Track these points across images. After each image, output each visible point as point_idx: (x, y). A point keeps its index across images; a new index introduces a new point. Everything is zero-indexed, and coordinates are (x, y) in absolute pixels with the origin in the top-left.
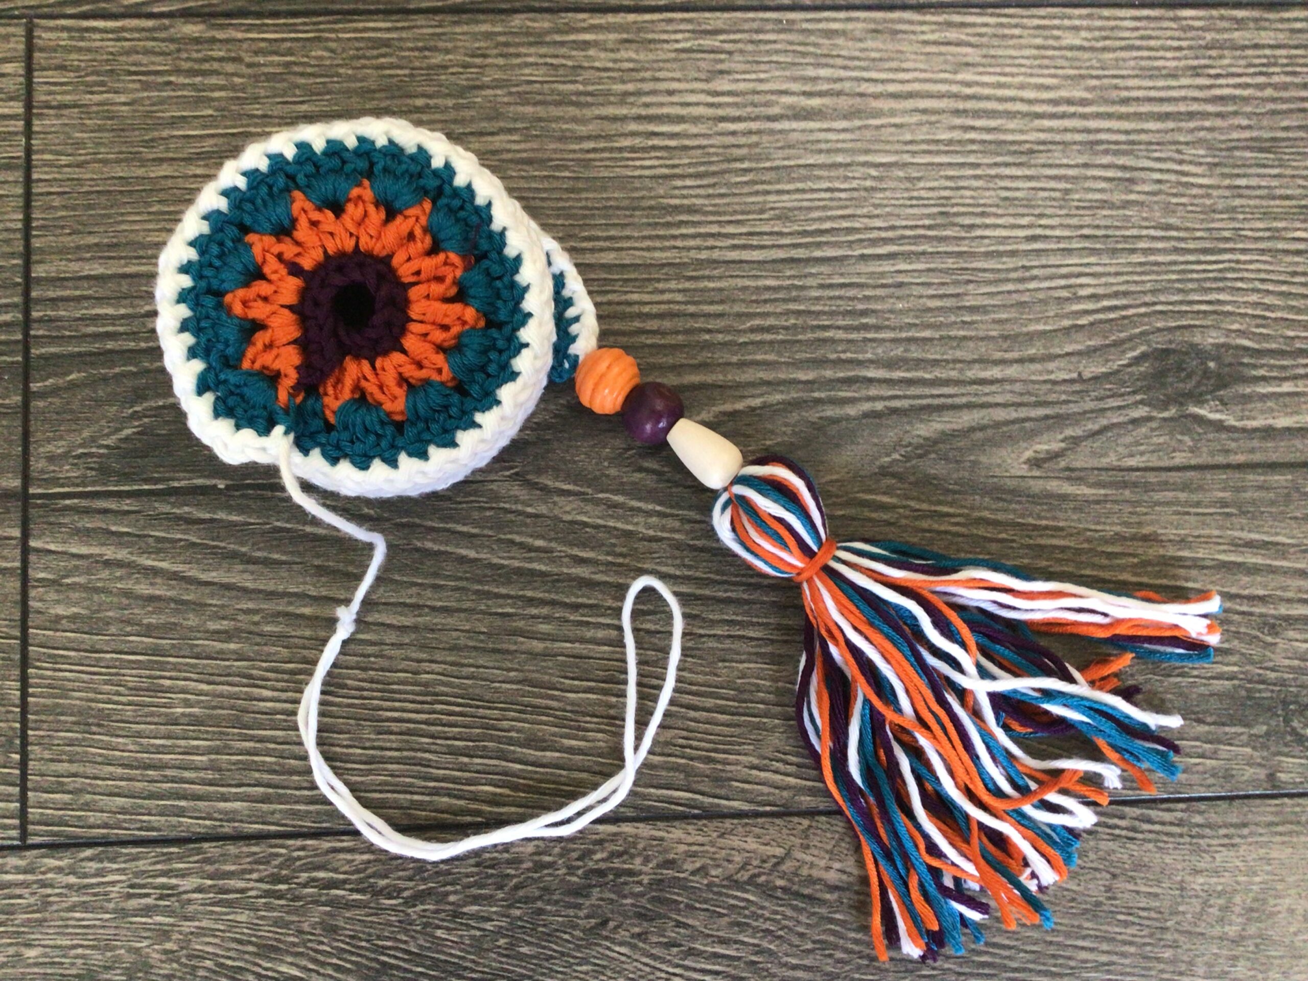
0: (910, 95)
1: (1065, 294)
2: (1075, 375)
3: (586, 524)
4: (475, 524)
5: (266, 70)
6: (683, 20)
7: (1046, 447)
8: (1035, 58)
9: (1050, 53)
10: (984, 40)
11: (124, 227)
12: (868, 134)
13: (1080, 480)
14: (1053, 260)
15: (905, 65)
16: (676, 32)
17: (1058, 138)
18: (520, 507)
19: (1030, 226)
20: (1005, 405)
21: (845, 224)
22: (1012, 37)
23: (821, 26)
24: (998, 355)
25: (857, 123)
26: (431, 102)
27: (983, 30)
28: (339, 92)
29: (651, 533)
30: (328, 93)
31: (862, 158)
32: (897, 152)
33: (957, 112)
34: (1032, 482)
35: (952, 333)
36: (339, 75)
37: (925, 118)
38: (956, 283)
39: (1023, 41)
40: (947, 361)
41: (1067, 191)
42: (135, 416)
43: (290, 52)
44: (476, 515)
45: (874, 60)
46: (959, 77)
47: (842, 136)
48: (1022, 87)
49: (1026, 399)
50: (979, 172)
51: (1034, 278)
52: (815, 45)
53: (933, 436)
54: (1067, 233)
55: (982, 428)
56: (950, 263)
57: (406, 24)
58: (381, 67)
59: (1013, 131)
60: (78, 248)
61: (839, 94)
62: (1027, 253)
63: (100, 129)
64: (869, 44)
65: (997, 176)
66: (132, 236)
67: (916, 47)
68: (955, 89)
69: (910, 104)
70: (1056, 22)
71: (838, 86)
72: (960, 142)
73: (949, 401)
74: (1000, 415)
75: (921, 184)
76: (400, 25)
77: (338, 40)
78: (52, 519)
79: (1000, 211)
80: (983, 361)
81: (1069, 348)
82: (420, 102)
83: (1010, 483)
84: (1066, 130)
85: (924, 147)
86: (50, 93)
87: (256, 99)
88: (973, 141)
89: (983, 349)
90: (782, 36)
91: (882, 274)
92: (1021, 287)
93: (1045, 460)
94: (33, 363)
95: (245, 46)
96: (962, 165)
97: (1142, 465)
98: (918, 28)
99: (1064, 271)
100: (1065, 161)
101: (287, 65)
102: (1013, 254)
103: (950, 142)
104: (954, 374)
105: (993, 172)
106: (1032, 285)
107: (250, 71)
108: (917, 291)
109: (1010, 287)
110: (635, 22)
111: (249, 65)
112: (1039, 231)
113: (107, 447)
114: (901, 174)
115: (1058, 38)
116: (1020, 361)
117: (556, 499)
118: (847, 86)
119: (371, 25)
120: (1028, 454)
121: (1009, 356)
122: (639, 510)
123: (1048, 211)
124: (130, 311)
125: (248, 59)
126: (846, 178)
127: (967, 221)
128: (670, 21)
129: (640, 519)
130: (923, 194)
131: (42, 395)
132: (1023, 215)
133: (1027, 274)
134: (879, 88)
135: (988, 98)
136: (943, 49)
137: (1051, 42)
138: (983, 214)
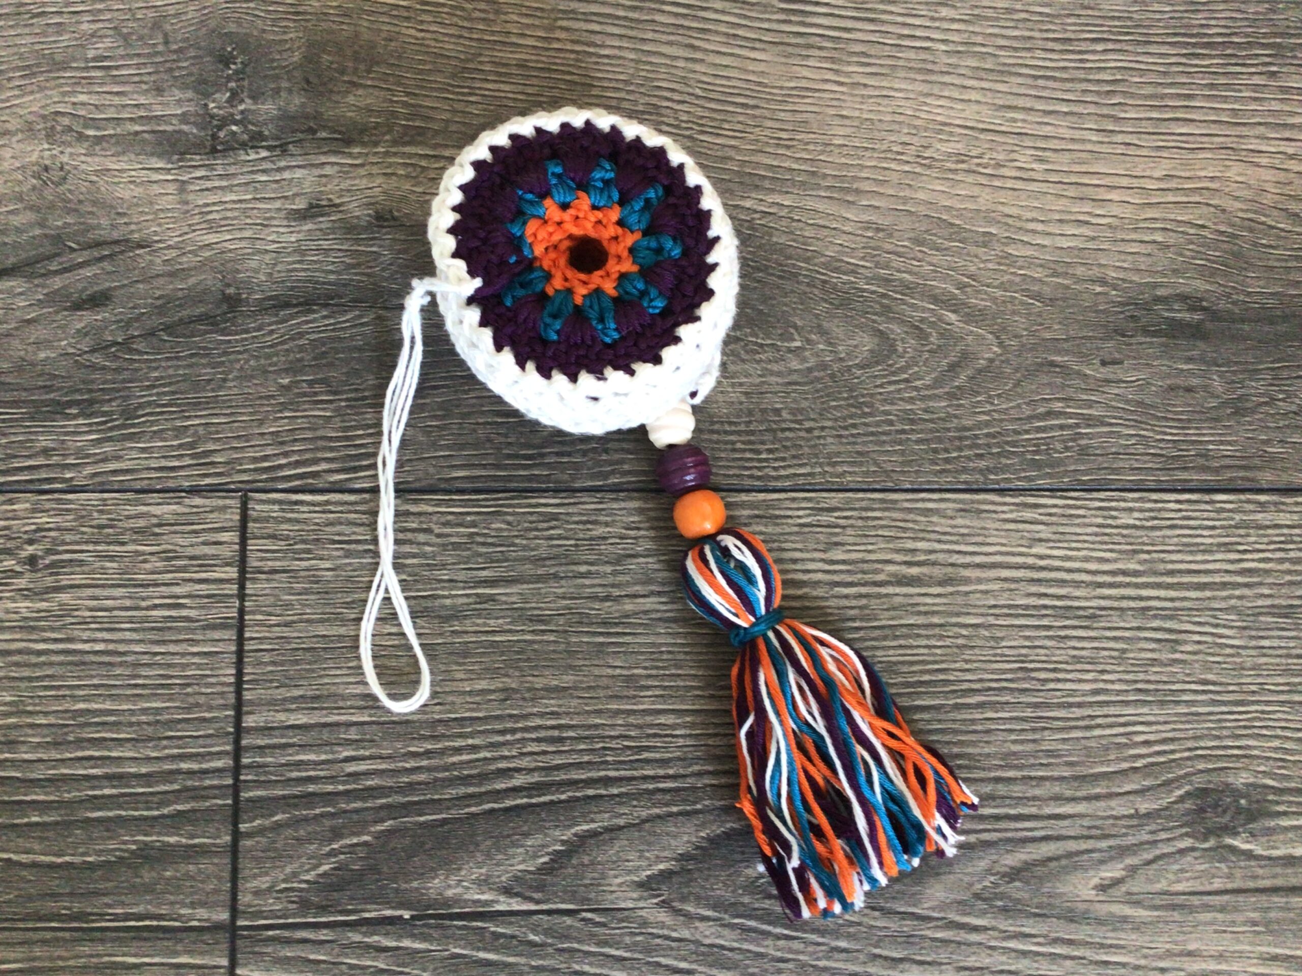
0: (994, 566)
1: (1123, 740)
2: (1132, 811)
3: (723, 947)
4: (627, 948)
5: (453, 540)
6: (805, 499)
7: (1109, 875)
8: (1096, 535)
9: (1108, 531)
10: (1054, 519)
11: (326, 680)
12: (960, 600)
13: (1137, 903)
14: (1112, 710)
15: (989, 540)
16: (798, 509)
17: (1116, 604)
18: (665, 932)
19: (1095, 681)
20: (1075, 838)
21: (941, 677)
22: (1079, 516)
23: (919, 505)
24: (1068, 793)
25: (950, 589)
26: (593, 568)
27: (1054, 510)
28: (515, 560)
29: (779, 954)
30: (507, 560)
31: (954, 620)
32: (982, 615)
33: (1032, 581)
34: (1098, 905)
35: (1033, 774)
36: (514, 545)
37: (1006, 585)
38: (1034, 730)
39: (1086, 520)
40: (1028, 799)
41: (1124, 651)
42: (333, 853)
43: (474, 524)
44: (627, 940)
45: (963, 535)
46: (1034, 551)
47: (938, 600)
48: (1087, 559)
49: (1094, 832)
50: (1051, 633)
51: (1099, 726)
52: (914, 521)
53: (1019, 865)
54: (1125, 687)
55: (1057, 858)
56: (1029, 713)
57: (572, 501)
58: (551, 538)
59: (1078, 598)
60: (285, 700)
61: (934, 564)
62: (1091, 704)
63: (306, 592)
64: (959, 521)
65: (1066, 637)
66: (333, 689)
67: (997, 525)
68: (1030, 561)
69: (993, 573)
70: (1113, 504)
71: (932, 557)
72: (1035, 607)
73: (1029, 834)
74: (1072, 846)
75: (1004, 644)
76: (566, 501)
77: (514, 514)
78: (257, 949)
79: (1069, 667)
80: (1058, 798)
81: (1127, 788)
82: (583, 569)
83: (1082, 907)
84: (1123, 598)
85: (1006, 611)
86: (262, 559)
87: (444, 566)
88: (1045, 607)
89: (1057, 789)
90: (887, 514)
91: (973, 721)
92: (1088, 734)
93: (1110, 886)
94: (242, 805)
95: (435, 518)
96: (1038, 627)
97: (1187, 890)
98: (1000, 508)
99: (1122, 720)
100: (1122, 624)
101: (471, 535)
102: (1080, 705)
103: (1027, 607)
104: (1034, 811)
105: (1062, 633)
106: (1097, 732)
107: (439, 540)
108: (1001, 736)
109: (1079, 734)
110: (764, 501)
111: (439, 536)
112: (1101, 685)
113: (307, 882)
114: (987, 633)
115: (1115, 518)
116: (1088, 798)
117: (697, 924)
118: (941, 557)
119: (543, 501)
120: (1096, 881)
121: (1079, 794)
122: (769, 934)
123: (1108, 668)
124: (330, 757)
125: (437, 531)
126: (941, 637)
127: (1043, 675)
128: (794, 500)
129: (769, 942)
130: (1007, 652)
131: (249, 835)
132: (1088, 671)
133: (1093, 723)
134: (968, 559)
135: (1058, 569)
136: (1021, 526)
137: (1109, 522)
138: (1054, 670)
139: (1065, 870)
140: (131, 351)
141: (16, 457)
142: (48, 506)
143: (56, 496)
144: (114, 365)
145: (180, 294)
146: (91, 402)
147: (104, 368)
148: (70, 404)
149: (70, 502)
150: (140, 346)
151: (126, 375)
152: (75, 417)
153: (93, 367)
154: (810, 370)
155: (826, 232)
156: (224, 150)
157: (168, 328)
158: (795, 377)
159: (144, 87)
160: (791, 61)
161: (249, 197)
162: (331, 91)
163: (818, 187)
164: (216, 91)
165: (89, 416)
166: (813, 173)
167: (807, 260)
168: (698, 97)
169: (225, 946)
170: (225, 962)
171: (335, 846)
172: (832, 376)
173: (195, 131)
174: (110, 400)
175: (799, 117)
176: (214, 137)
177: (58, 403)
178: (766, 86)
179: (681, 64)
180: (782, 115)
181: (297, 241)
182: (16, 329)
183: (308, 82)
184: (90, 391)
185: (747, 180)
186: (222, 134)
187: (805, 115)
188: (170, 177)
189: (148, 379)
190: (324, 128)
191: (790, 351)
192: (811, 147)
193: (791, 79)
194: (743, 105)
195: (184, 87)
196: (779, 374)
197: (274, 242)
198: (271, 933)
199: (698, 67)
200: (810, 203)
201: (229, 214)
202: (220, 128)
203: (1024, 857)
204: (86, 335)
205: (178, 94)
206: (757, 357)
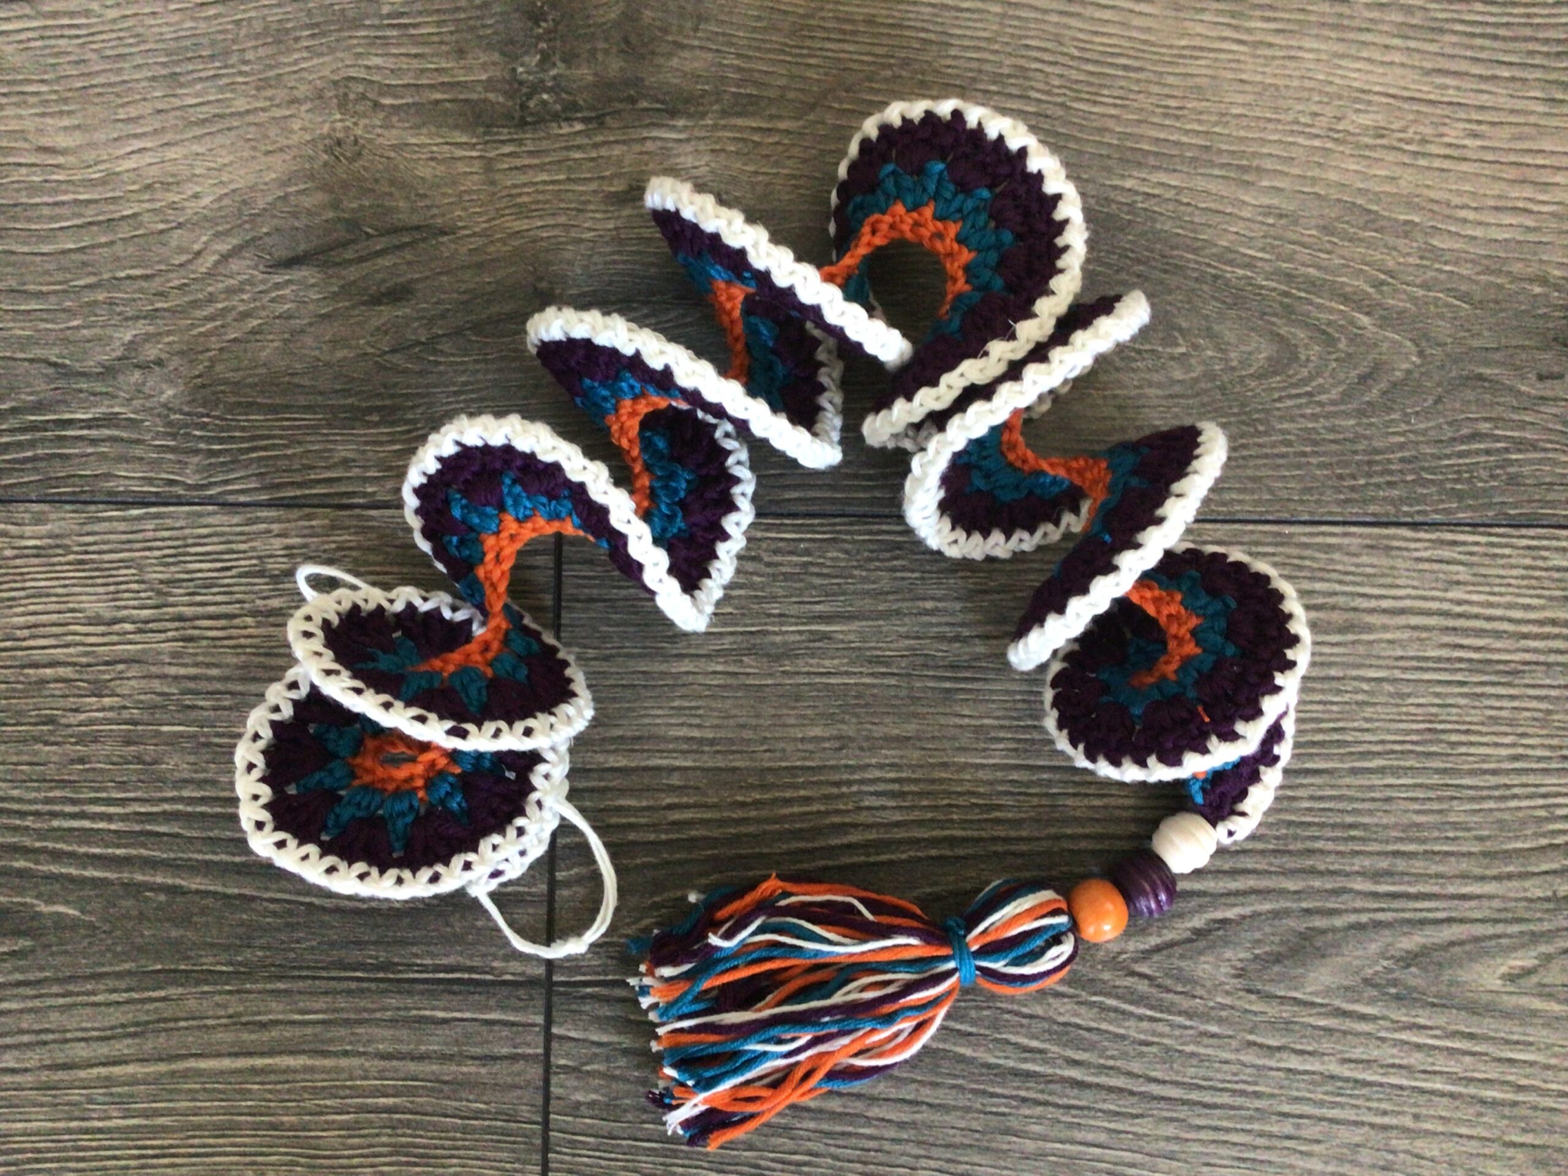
139: (1471, 958)
140: (435, 352)
141: (313, 468)
142: (347, 523)
143: (357, 511)
144: (417, 368)
145: (489, 289)
146: (394, 409)
147: (405, 371)
148: (370, 410)
149: (373, 518)
150: (445, 346)
151: (430, 379)
152: (376, 425)
153: (395, 369)
154: (1196, 380)
155: (1218, 218)
156: (533, 123)
157: (476, 328)
158: (1177, 389)
159: (444, 48)
160: (1182, 15)
161: (562, 177)
162: (653, 53)
163: (1212, 164)
164: (526, 53)
165: (393, 423)
166: (1207, 148)
167: (1195, 251)
168: (1073, 58)
169: (540, 1003)
170: (540, 1019)
171: (657, 899)
172: (1222, 388)
173: (501, 99)
174: (412, 408)
175: (1190, 82)
176: (523, 106)
177: (358, 408)
178: (1153, 44)
179: (1054, 18)
180: (1170, 80)
181: (616, 229)
182: (311, 324)
183: (626, 41)
184: (392, 396)
185: (1129, 155)
186: (531, 104)
187: (1198, 80)
188: (474, 154)
189: (454, 384)
190: (645, 96)
191: (1172, 358)
192: (1205, 117)
193: (1182, 36)
194: (1126, 68)
195: (490, 47)
196: (1159, 385)
197: (590, 229)
198: (589, 990)
199: (1073, 22)
200: (1201, 183)
201: (541, 197)
202: (529, 96)
203: (1423, 940)
204: (386, 333)
205: (483, 58)
206: (1134, 365)
